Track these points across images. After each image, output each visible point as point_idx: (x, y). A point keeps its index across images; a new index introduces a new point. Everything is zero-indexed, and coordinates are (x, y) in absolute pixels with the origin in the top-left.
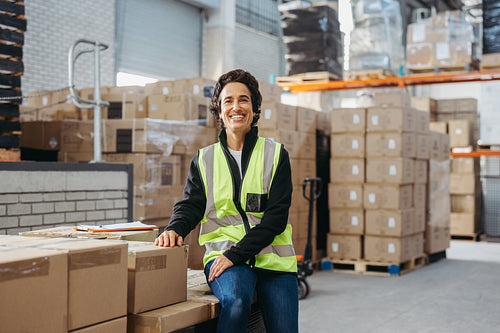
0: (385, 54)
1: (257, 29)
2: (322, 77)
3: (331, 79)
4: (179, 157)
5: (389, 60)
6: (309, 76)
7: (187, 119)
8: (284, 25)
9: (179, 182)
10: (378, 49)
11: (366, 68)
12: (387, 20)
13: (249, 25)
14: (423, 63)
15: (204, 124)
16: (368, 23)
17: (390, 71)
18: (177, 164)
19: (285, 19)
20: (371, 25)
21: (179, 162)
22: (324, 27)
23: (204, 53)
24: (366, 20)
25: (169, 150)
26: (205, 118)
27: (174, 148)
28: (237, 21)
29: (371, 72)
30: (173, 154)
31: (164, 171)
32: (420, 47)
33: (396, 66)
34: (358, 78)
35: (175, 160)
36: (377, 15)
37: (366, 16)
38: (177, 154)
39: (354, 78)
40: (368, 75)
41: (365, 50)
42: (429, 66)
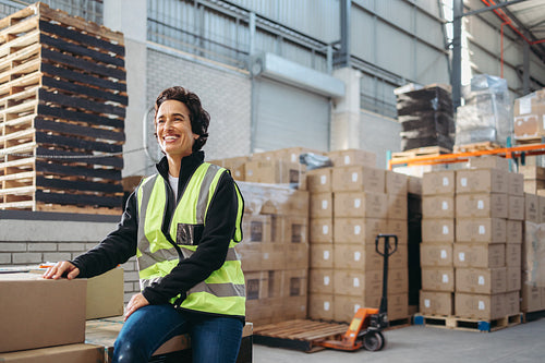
0: (491, 127)
1: (383, 114)
2: (434, 151)
3: (442, 153)
4: (269, 217)
5: (496, 133)
6: (422, 150)
7: (278, 182)
8: (399, 106)
9: (270, 239)
10: (485, 123)
11: (473, 140)
12: (494, 96)
13: (376, 111)
14: (529, 134)
15: (296, 188)
16: (475, 100)
17: (498, 143)
18: (267, 223)
19: (401, 101)
20: (479, 102)
21: (270, 221)
22: (435, 107)
23: (332, 135)
24: (474, 97)
25: (258, 210)
26: (297, 182)
27: (263, 208)
28: (362, 107)
29: (479, 144)
30: (262, 213)
31: (253, 229)
32: (526, 119)
33: (503, 138)
34: (467, 150)
35: (264, 219)
36: (484, 92)
37: (474, 93)
38: (267, 214)
39: (463, 150)
40: (476, 148)
41: (474, 124)
42: (535, 136)
